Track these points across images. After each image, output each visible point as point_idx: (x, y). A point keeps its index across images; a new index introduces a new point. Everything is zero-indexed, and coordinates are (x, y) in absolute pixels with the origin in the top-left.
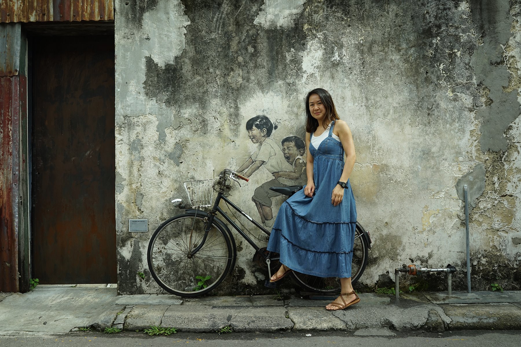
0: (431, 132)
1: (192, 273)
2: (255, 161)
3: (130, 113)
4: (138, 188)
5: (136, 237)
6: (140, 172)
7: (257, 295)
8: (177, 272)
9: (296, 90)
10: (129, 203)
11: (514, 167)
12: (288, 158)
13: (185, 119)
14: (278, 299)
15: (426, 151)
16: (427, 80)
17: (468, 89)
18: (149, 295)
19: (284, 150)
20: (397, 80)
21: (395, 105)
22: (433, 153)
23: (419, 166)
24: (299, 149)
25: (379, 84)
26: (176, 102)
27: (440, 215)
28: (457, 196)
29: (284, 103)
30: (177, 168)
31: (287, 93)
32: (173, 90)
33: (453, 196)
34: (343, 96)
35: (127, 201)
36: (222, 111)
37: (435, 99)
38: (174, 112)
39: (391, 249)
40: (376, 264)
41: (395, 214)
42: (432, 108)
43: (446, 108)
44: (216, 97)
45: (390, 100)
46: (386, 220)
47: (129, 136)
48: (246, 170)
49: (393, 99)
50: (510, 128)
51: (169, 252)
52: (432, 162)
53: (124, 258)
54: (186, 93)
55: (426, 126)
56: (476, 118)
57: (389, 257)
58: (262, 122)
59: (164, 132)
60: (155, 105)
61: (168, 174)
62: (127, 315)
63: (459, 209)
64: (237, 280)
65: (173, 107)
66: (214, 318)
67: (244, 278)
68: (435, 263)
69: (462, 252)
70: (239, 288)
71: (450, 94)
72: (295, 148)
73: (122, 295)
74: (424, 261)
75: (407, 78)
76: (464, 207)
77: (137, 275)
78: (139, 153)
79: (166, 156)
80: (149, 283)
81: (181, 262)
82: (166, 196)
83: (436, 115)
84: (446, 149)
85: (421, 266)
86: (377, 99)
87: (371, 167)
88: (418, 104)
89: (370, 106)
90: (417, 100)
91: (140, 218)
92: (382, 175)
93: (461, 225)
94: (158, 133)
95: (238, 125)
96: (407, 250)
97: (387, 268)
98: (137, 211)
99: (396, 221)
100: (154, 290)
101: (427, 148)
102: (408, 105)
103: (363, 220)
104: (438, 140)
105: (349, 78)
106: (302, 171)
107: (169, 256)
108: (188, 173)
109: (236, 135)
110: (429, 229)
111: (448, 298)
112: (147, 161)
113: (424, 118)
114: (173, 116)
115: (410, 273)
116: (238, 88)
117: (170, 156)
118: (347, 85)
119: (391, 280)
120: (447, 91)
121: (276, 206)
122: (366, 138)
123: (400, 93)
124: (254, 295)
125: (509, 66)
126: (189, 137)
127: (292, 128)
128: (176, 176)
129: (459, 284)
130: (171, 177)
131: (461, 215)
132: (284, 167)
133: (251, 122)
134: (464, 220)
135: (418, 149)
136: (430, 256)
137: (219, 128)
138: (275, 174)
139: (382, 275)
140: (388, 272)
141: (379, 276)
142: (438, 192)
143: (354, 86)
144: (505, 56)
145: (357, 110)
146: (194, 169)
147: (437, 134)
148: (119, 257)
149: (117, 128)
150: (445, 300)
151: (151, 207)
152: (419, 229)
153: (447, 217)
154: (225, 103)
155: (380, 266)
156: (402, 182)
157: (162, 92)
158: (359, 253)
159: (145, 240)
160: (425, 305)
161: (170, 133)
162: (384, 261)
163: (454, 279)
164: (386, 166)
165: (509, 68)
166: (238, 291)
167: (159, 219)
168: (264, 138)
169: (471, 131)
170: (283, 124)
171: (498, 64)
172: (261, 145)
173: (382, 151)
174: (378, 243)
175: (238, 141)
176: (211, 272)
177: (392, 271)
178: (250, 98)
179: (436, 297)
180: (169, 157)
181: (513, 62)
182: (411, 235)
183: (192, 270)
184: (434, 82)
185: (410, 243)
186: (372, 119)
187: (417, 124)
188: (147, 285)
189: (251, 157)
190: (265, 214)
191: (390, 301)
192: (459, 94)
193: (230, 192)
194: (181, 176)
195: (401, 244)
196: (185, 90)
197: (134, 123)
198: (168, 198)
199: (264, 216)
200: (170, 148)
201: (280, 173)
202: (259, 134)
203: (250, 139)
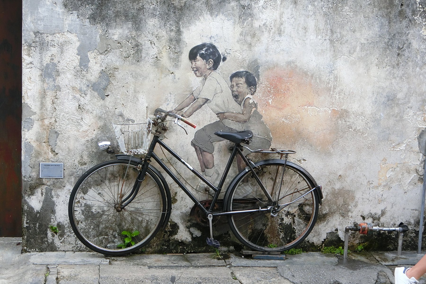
0: (399, 75)
1: (117, 227)
2: (198, 98)
3: (42, 29)
4: (52, 124)
5: (48, 184)
6: (54, 104)
7: (191, 253)
8: (98, 226)
9: (251, 15)
10: (40, 143)
12: (236, 97)
13: (114, 42)
14: (217, 258)
15: (391, 97)
16: (402, 14)
18: (64, 253)
19: (232, 87)
20: (368, 11)
21: (363, 41)
22: (399, 99)
23: (382, 114)
24: (250, 86)
25: (347, 15)
26: (103, 19)
27: (398, 169)
28: (418, 149)
29: (236, 29)
30: (102, 102)
31: (240, 17)
32: (99, 3)
33: (413, 149)
34: (306, 26)
35: (37, 140)
36: (160, 35)
37: (407, 37)
38: (101, 31)
39: (343, 205)
40: (325, 221)
41: (351, 167)
42: (402, 48)
43: (418, 49)
44: (154, 16)
45: (358, 34)
46: (340, 173)
47: (41, 58)
48: (186, 109)
49: (361, 35)
51: (89, 203)
52: (396, 110)
53: (32, 209)
54: (116, 8)
55: (394, 67)
57: (340, 213)
58: (209, 51)
59: (87, 56)
60: (75, 21)
61: (90, 109)
62: (57, 277)
63: (418, 163)
64: (169, 236)
65: (99, 25)
66: (157, 279)
67: (177, 234)
68: (388, 221)
69: (416, 210)
70: (171, 245)
72: (246, 86)
73: (29, 252)
74: (376, 219)
75: (379, 10)
76: (424, 161)
77: (48, 229)
78: (54, 80)
79: (88, 86)
80: (63, 239)
81: (103, 214)
82: (87, 136)
83: (406, 56)
84: (412, 95)
85: (373, 224)
86: (343, 33)
87: (330, 111)
88: (388, 42)
89: (335, 41)
90: (387, 37)
91: (53, 161)
92: (340, 122)
93: (418, 180)
94: (79, 57)
95: (179, 53)
96: (360, 207)
97: (337, 225)
98: (50, 153)
99: (351, 174)
100: (69, 247)
101: (392, 94)
102: (377, 42)
103: (315, 171)
104: (405, 84)
105: (314, 5)
106: (252, 113)
107: (88, 207)
108: (116, 109)
109: (176, 66)
110: (385, 183)
111: (396, 258)
112: (64, 92)
113: (393, 58)
114: (98, 36)
115: (361, 232)
116: (181, 7)
117: (94, 87)
118: (311, 13)
119: (339, 238)
120: (421, 28)
121: (219, 152)
122: (327, 78)
123: (369, 27)
124: (188, 253)
126: (118, 64)
127: (244, 60)
128: (101, 112)
129: (410, 244)
130: (95, 112)
131: (420, 170)
132: (231, 107)
133: (195, 51)
134: (423, 175)
135: (382, 94)
136: (383, 213)
137: (156, 56)
138: (220, 115)
139: (331, 233)
140: (337, 230)
141: (327, 234)
142: (399, 144)
143: (318, 14)
145: (319, 45)
146: (123, 104)
147: (405, 78)
148: (26, 207)
149: (24, 48)
150: (394, 261)
151: (68, 148)
152: (375, 184)
153: (405, 172)
154: (165, 25)
155: (329, 223)
156: (361, 130)
157: (86, 5)
158: (307, 209)
159: (60, 188)
160: (374, 266)
161: (95, 58)
162: (334, 218)
163: (405, 238)
164: (346, 111)
166: (169, 249)
167: (77, 164)
168: (209, 71)
170: (233, 55)
172: (206, 79)
173: (343, 94)
174: (329, 198)
175: (178, 73)
176: (138, 227)
177: (341, 228)
178: (196, 21)
179: (385, 257)
180: (92, 88)
182: (365, 190)
183: (116, 225)
184: (409, 17)
185: (363, 198)
186: (336, 56)
187: (385, 65)
188: (61, 241)
189: (192, 94)
190: (205, 161)
191: (338, 261)
193: (165, 134)
194: (107, 112)
195: (354, 200)
196: (115, 4)
197: (48, 42)
198: (89, 139)
199: (204, 164)
200: (93, 77)
201: (226, 114)
202: (204, 66)
203: (193, 72)
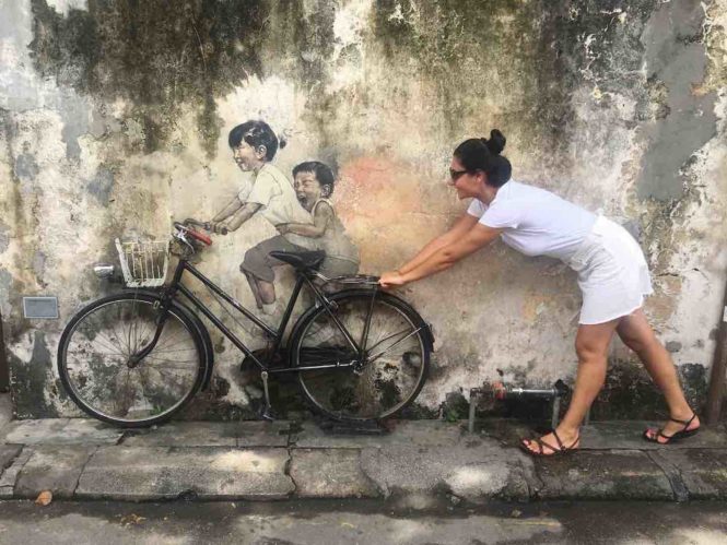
0: (555, 163)
2: (246, 203)
3: (7, 104)
7: (249, 420)
9: (320, 76)
11: (688, 228)
12: (303, 200)
13: (115, 121)
14: (280, 431)
16: (559, 66)
17: (631, 84)
18: (68, 420)
19: (296, 185)
20: (505, 64)
24: (323, 185)
25: (472, 70)
26: (95, 88)
27: (554, 303)
29: (298, 98)
31: (303, 80)
32: (88, 63)
34: (406, 91)
35: (16, 266)
39: (469, 354)
40: (443, 376)
41: (480, 300)
47: (10, 148)
48: (230, 219)
50: (693, 160)
51: (98, 351)
56: (636, 140)
57: (465, 366)
58: (259, 133)
62: (21, 469)
65: (90, 96)
66: (168, 474)
67: (227, 395)
68: (538, 377)
70: (220, 409)
71: (597, 94)
72: (317, 184)
73: (21, 419)
74: (520, 374)
75: (524, 61)
78: (32, 179)
79: (82, 187)
81: (120, 367)
82: (87, 259)
83: (567, 132)
85: (516, 382)
86: (466, 99)
89: (452, 112)
90: (537, 103)
91: (41, 294)
94: (65, 145)
97: (460, 382)
99: (481, 310)
100: (75, 413)
102: (519, 112)
105: (418, 57)
106: (328, 224)
107: (98, 358)
110: (533, 324)
114: (90, 115)
115: (494, 396)
119: (465, 400)
121: (282, 281)
123: (507, 89)
125: (709, 45)
127: (312, 146)
130: (95, 225)
132: (295, 215)
133: (238, 132)
136: (531, 366)
138: (280, 227)
140: (461, 389)
141: (447, 394)
142: (555, 266)
144: (706, 26)
145: (428, 119)
146: (136, 213)
148: (10, 359)
151: (62, 276)
152: (518, 324)
153: (565, 307)
155: (449, 381)
157: (67, 66)
159: (54, 332)
161: (89, 145)
162: (456, 373)
165: (710, 49)
166: (217, 414)
168: (260, 163)
169: (625, 164)
170: (295, 139)
171: (692, 39)
172: (256, 174)
174: (448, 344)
175: (215, 166)
177: (466, 388)
178: (236, 87)
180: (88, 190)
181: (717, 38)
182: (503, 334)
184: (571, 71)
185: (500, 345)
187: (532, 147)
188: (64, 403)
189: (238, 196)
190: (262, 293)
192: (612, 95)
193: (201, 256)
194: (113, 225)
195: (486, 347)
197: (17, 124)
198: (91, 263)
199: (261, 297)
200: (88, 174)
201: (289, 226)
202: (252, 156)
203: (237, 164)
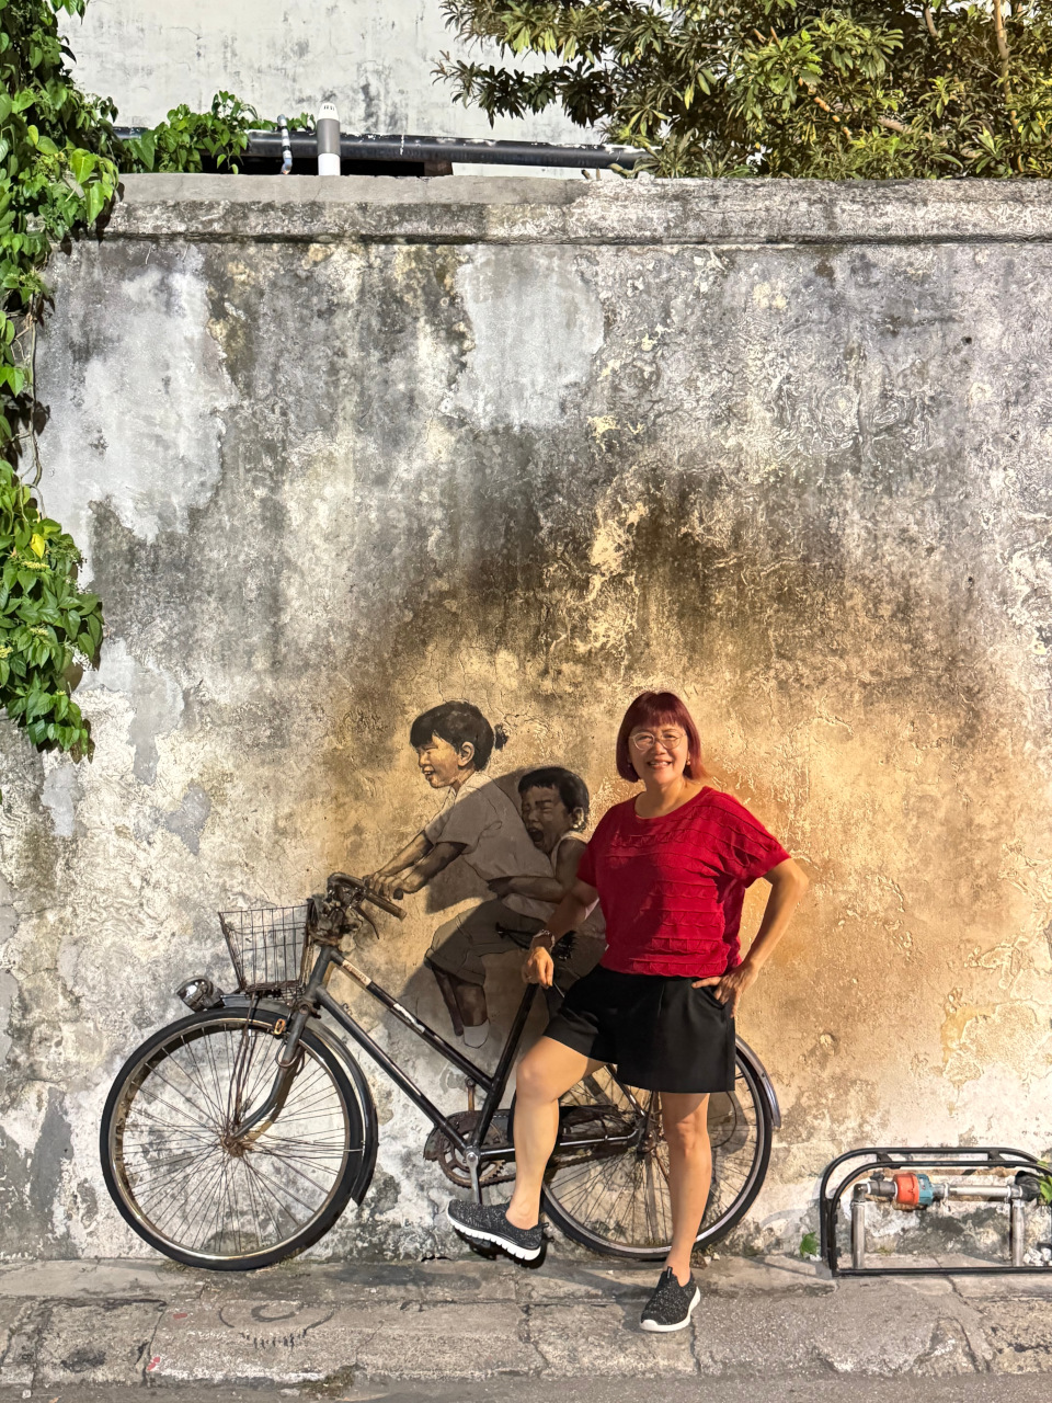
2: (438, 843)
4: (65, 922)
5: (57, 1077)
6: (72, 872)
10: (36, 971)
13: (220, 709)
15: (958, 824)
16: (971, 604)
19: (525, 812)
22: (980, 827)
23: (935, 869)
24: (572, 807)
27: (997, 1019)
29: (529, 666)
30: (191, 861)
33: (1037, 964)
35: (28, 965)
36: (336, 687)
37: (991, 661)
38: (186, 684)
42: (980, 690)
43: (1025, 691)
45: (853, 662)
48: (408, 871)
49: (863, 662)
52: (977, 858)
53: (14, 1145)
58: (461, 722)
59: (153, 748)
60: (122, 661)
61: (163, 881)
64: (374, 1213)
65: (180, 669)
72: (561, 806)
77: (56, 1199)
79: (156, 821)
80: (93, 1224)
82: (155, 948)
83: (992, 711)
84: (1019, 816)
88: (938, 678)
90: (935, 666)
92: (821, 893)
94: (133, 750)
95: (387, 731)
96: (895, 1126)
98: (61, 997)
99: (863, 1035)
100: (110, 1249)
101: (962, 814)
102: (906, 679)
104: (996, 788)
107: (159, 1137)
108: (227, 877)
109: (381, 763)
112: (97, 839)
113: (954, 720)
114: (180, 697)
117: (172, 822)
120: (1029, 637)
122: (776, 779)
126: (228, 766)
128: (189, 887)
130: (174, 888)
133: (427, 723)
135: (933, 817)
137: (326, 739)
138: (496, 883)
139: (817, 1200)
142: (992, 950)
146: (246, 865)
147: (993, 772)
152: (934, 1062)
156: (882, 914)
159: (87, 1088)
164: (835, 864)
167: (130, 1023)
168: (465, 773)
170: (524, 730)
172: (456, 791)
173: (823, 820)
174: (804, 1101)
180: (166, 825)
182: (906, 1079)
185: (902, 1103)
186: (796, 720)
188: (89, 1229)
189: (424, 831)
190: (464, 1008)
195: (876, 1108)
199: (462, 1013)
200: (169, 798)
201: (512, 882)
202: (451, 762)
203: (423, 776)
